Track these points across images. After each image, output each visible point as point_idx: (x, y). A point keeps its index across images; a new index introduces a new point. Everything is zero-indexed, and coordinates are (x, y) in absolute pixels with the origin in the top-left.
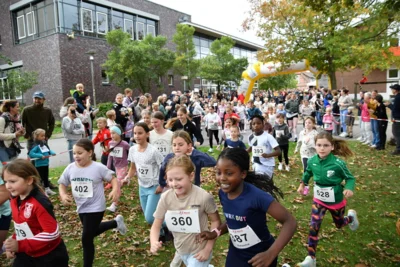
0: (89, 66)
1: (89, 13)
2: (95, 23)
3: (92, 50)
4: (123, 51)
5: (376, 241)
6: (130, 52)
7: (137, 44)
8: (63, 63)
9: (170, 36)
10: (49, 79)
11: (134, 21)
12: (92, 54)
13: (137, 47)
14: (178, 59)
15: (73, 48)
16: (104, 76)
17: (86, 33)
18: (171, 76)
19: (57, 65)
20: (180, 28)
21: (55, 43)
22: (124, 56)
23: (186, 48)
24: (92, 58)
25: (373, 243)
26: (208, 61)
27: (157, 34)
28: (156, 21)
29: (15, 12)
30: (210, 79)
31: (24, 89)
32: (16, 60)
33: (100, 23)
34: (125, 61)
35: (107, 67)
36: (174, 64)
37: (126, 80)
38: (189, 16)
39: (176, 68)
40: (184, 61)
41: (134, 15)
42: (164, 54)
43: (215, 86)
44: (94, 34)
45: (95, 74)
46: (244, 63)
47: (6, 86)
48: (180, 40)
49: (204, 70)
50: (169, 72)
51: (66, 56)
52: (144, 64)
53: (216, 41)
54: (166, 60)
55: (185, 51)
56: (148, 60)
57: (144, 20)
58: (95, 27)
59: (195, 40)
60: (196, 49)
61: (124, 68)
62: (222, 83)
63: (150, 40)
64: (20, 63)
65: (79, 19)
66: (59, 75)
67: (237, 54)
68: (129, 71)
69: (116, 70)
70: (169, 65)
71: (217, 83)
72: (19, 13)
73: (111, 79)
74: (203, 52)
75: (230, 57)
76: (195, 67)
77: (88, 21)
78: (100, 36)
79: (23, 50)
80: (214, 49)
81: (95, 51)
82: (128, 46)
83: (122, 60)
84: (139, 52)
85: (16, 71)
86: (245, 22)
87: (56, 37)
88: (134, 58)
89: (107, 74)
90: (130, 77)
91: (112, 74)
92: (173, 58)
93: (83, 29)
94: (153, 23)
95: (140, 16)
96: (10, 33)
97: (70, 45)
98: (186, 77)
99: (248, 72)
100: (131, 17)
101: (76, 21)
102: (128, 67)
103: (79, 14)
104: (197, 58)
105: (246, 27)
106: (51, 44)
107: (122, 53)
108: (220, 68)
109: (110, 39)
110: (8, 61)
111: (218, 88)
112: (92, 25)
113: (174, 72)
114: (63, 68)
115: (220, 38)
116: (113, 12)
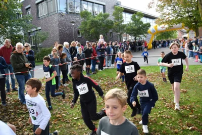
0: (72, 29)
1: (71, 3)
2: (74, 7)
6: (93, 21)
7: (95, 17)
8: (60, 27)
9: (110, 12)
10: (53, 35)
11: (93, 6)
12: (73, 22)
13: (95, 19)
14: (115, 24)
15: (64, 20)
16: (79, 33)
17: (70, 13)
18: (111, 33)
19: (57, 29)
20: (116, 8)
21: (56, 18)
23: (119, 18)
24: (73, 25)
26: (130, 25)
27: (104, 11)
28: (104, 5)
29: (38, 4)
30: (130, 34)
31: (43, 40)
32: (39, 27)
33: (77, 8)
34: (90, 26)
35: (80, 29)
36: (113, 27)
38: (120, 2)
39: (114, 29)
40: (118, 25)
41: (93, 3)
42: (108, 21)
43: (133, 38)
44: (74, 13)
45: (75, 32)
46: (148, 25)
48: (116, 14)
49: (128, 29)
50: (110, 31)
51: (61, 24)
52: (99, 27)
53: (134, 14)
54: (109, 24)
56: (101, 24)
57: (98, 5)
58: (74, 10)
59: (124, 15)
60: (124, 19)
62: (137, 36)
63: (101, 15)
65: (67, 6)
66: (58, 33)
67: (145, 21)
68: (92, 31)
69: (85, 30)
70: (111, 27)
71: (135, 36)
72: (39, 5)
73: (82, 34)
74: (127, 19)
75: (142, 23)
77: (71, 6)
78: (77, 14)
79: (41, 22)
80: (133, 18)
81: (75, 21)
82: (91, 18)
83: (88, 25)
86: (150, 4)
87: (57, 15)
88: (94, 24)
90: (92, 34)
91: (83, 32)
92: (112, 23)
93: (69, 11)
94: (102, 6)
95: (96, 3)
96: (36, 14)
97: (63, 18)
98: (119, 33)
99: (151, 29)
100: (92, 4)
101: (65, 7)
102: (91, 28)
103: (66, 3)
104: (124, 23)
105: (150, 7)
106: (54, 19)
107: (89, 22)
108: (136, 28)
109: (82, 15)
110: (36, 28)
111: (135, 39)
112: (73, 8)
113: (113, 31)
114: (60, 30)
115: (136, 13)
116: (83, 2)
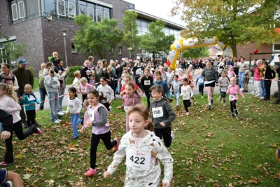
0: (63, 40)
1: (63, 2)
2: (67, 9)
3: (65, 29)
4: (87, 30)
5: (263, 164)
6: (92, 31)
7: (96, 25)
8: (44, 37)
9: (120, 19)
10: (34, 49)
11: (95, 8)
12: (65, 31)
13: (97, 27)
14: (126, 35)
15: (51, 28)
16: (73, 47)
17: (61, 17)
18: (121, 48)
19: (40, 39)
20: (127, 14)
21: (38, 23)
22: (88, 33)
23: (131, 27)
24: (65, 34)
25: (261, 165)
26: (146, 37)
27: (111, 18)
28: (110, 8)
29: (10, 1)
30: (148, 50)
31: (17, 56)
32: (12, 36)
33: (70, 10)
34: (89, 37)
35: (75, 41)
36: (123, 39)
37: (88, 50)
38: (134, 5)
39: (124, 42)
40: (129, 37)
41: (95, 4)
42: (116, 32)
43: (151, 55)
44: (67, 17)
45: (67, 45)
46: (172, 39)
47: (4, 54)
48: (127, 22)
49: (144, 43)
50: (119, 45)
51: (46, 33)
52: (102, 39)
53: (153, 23)
54: (117, 36)
55: (131, 30)
56: (105, 36)
57: (102, 8)
58: (67, 12)
59: (138, 22)
60: (139, 29)
61: (88, 41)
62: (156, 53)
63: (106, 22)
64: (14, 38)
65: (56, 6)
66: (41, 46)
67: (167, 32)
68: (91, 44)
69: (82, 43)
70: (119, 40)
71: (153, 52)
72: (13, 2)
73: (79, 49)
74: (143, 30)
75: (162, 34)
76: (137, 41)
77: (62, 8)
78: (70, 19)
79: (16, 28)
80: (151, 28)
81: (67, 29)
82: (91, 26)
83: (86, 36)
84: (99, 31)
85: (11, 43)
86: (173, 9)
87: (40, 19)
88: (95, 35)
89: (76, 46)
90: (92, 48)
91: (79, 46)
92: (122, 34)
93: (59, 14)
94: (108, 9)
95: (98, 5)
96: (7, 16)
97: (50, 25)
98: (131, 49)
99: (175, 45)
100: (93, 5)
101: (53, 8)
102: (91, 41)
103: (55, 3)
104: (139, 35)
105: (174, 13)
106: (35, 25)
107: (87, 31)
108: (155, 41)
109: (78, 22)
110: (6, 37)
111: (154, 56)
112: (65, 10)
113: (123, 45)
114: (44, 41)
115: (155, 21)
116: (80, 2)
